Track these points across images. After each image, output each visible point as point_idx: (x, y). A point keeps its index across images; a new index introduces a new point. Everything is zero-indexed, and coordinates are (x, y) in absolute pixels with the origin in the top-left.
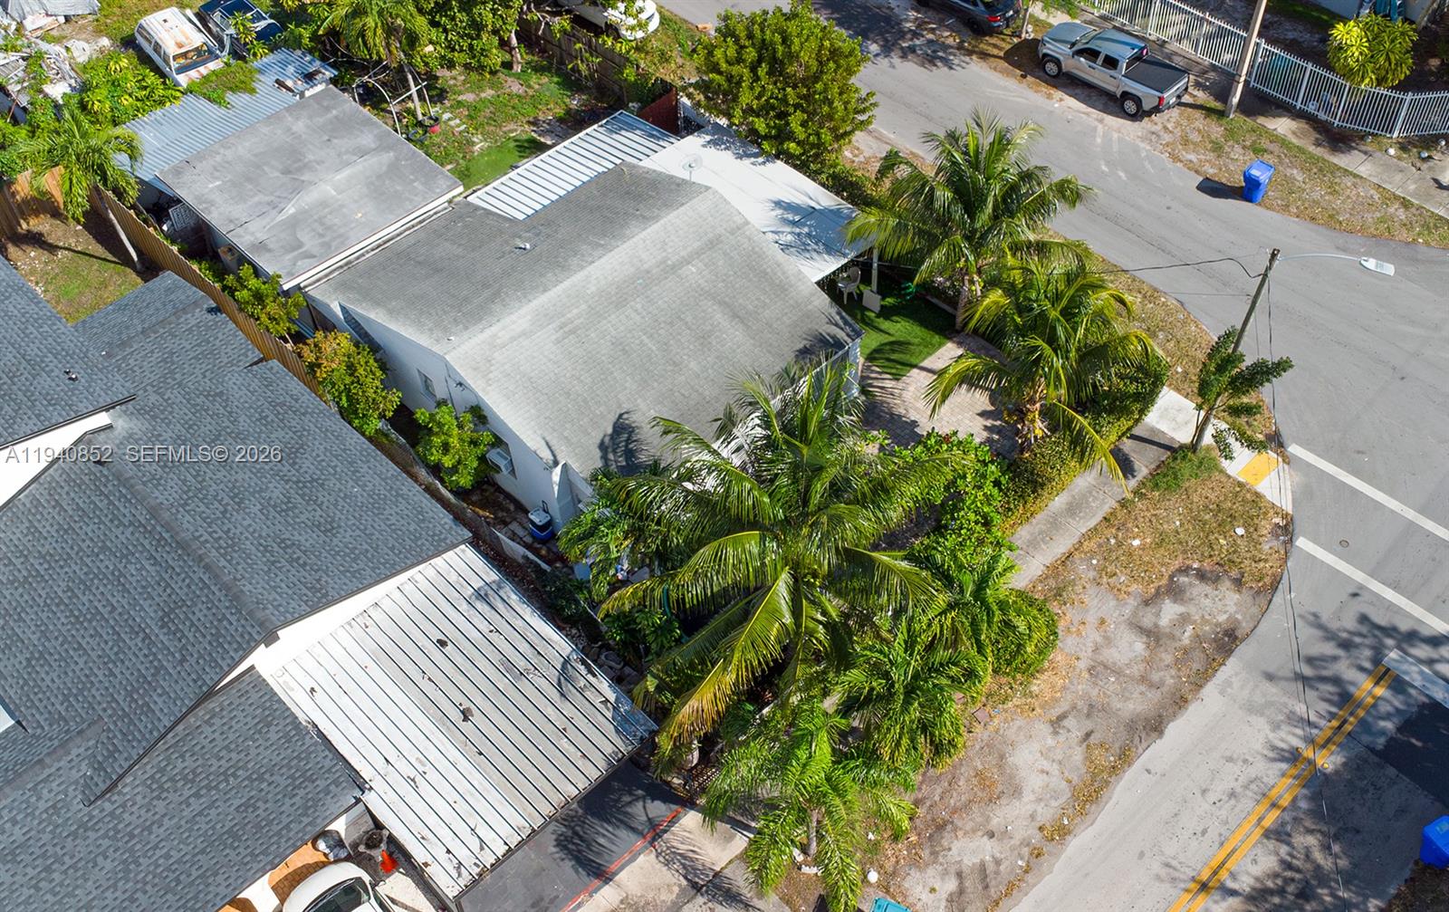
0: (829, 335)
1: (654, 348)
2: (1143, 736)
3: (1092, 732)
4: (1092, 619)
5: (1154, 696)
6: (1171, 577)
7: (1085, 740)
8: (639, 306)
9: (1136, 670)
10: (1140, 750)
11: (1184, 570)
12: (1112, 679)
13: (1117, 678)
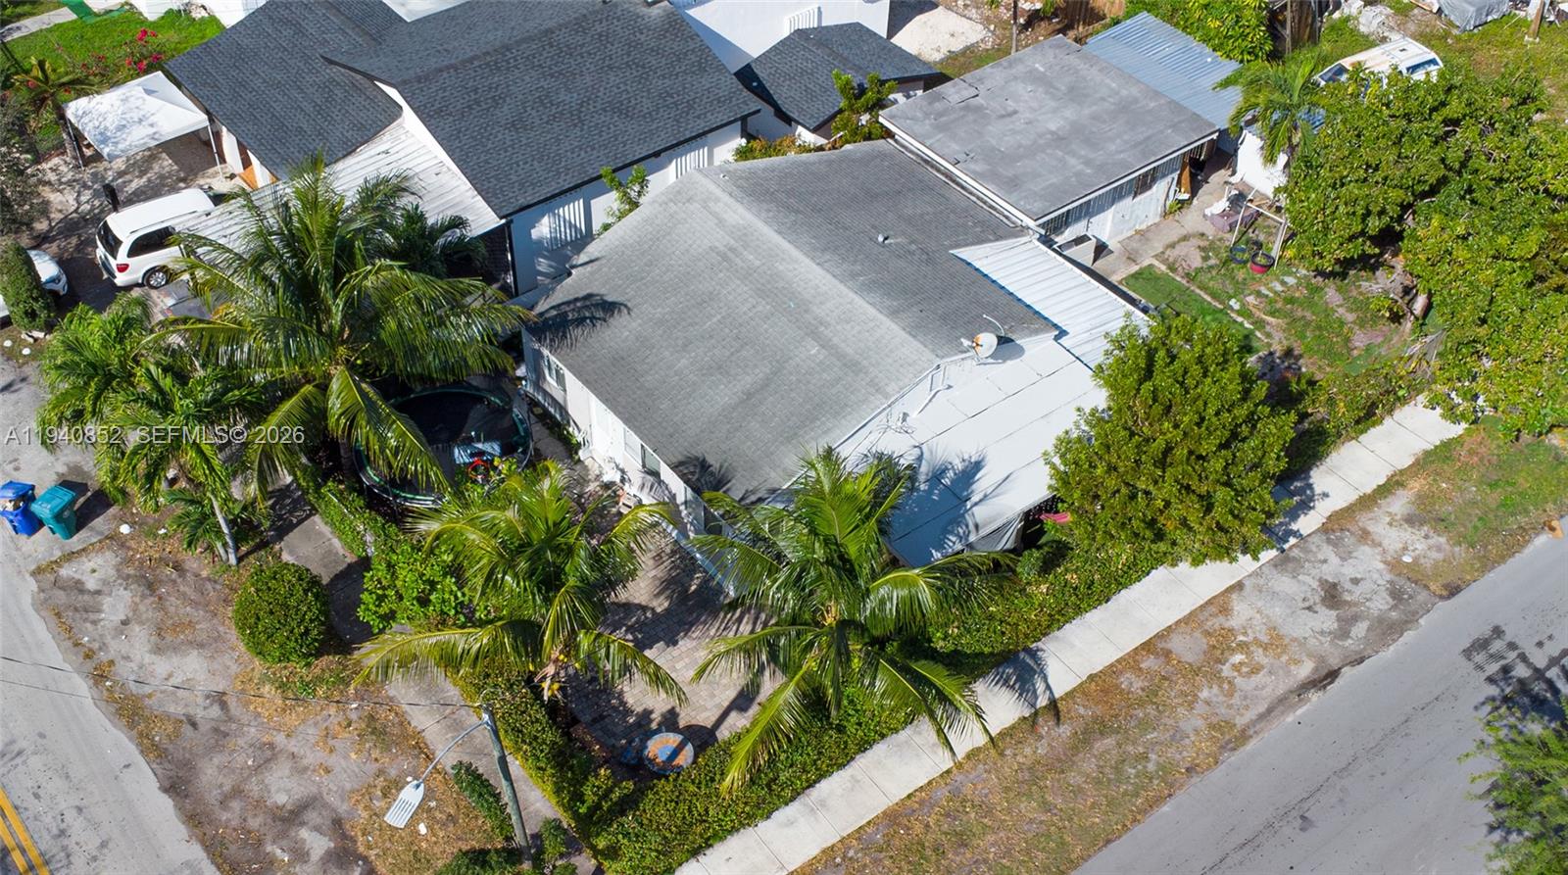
1: (705, 327)
2: (169, 774)
3: (195, 729)
4: (334, 761)
5: (213, 797)
6: (365, 859)
7: (188, 720)
8: (760, 308)
9: (252, 788)
10: (154, 767)
12: (250, 763)
13: (249, 767)
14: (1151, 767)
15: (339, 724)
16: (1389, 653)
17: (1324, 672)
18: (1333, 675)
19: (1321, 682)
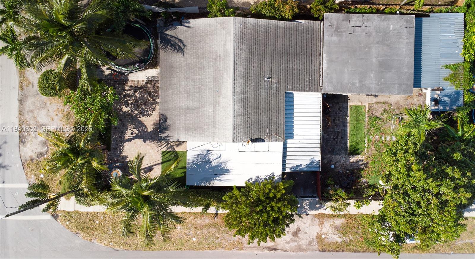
0: (165, 132)
1: (196, 77)
2: (22, 96)
3: (33, 87)
4: (56, 118)
5: (27, 109)
6: (48, 148)
7: (33, 84)
9: (36, 112)
10: (19, 92)
11: (47, 152)
12: (39, 105)
13: (38, 107)
14: (217, 241)
15: (62, 109)
16: (292, 254)
17: (274, 248)
18: (276, 249)
19: (271, 249)
